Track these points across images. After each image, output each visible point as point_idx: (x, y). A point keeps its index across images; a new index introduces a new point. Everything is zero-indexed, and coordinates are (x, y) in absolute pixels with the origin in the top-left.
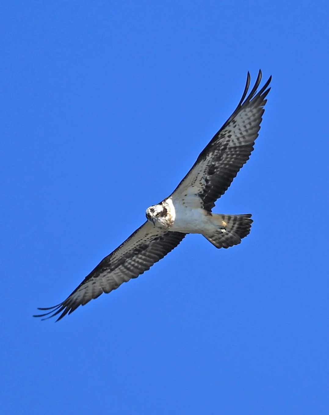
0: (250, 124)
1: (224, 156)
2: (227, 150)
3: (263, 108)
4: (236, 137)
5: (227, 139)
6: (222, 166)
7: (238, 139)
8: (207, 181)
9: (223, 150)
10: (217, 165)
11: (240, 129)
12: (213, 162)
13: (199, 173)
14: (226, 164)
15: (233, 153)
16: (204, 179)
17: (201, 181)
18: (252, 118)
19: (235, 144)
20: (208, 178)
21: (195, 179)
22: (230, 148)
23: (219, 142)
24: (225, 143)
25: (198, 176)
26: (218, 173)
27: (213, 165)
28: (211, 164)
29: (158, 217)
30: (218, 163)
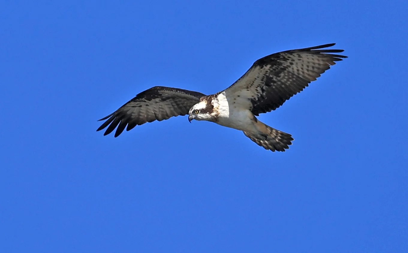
0: (313, 67)
1: (282, 75)
2: (286, 72)
3: (330, 66)
4: (297, 68)
5: (289, 64)
6: (279, 83)
7: (298, 70)
8: (263, 90)
9: (281, 69)
10: (274, 79)
11: (303, 65)
12: (271, 74)
13: (256, 79)
14: (282, 83)
15: (290, 77)
16: (260, 87)
17: (257, 88)
18: (317, 66)
19: (294, 72)
20: (264, 88)
21: (251, 84)
22: (289, 72)
23: (280, 62)
24: (285, 66)
25: (255, 82)
26: (274, 87)
27: (271, 77)
28: (269, 76)
29: (196, 114)
30: (276, 79)
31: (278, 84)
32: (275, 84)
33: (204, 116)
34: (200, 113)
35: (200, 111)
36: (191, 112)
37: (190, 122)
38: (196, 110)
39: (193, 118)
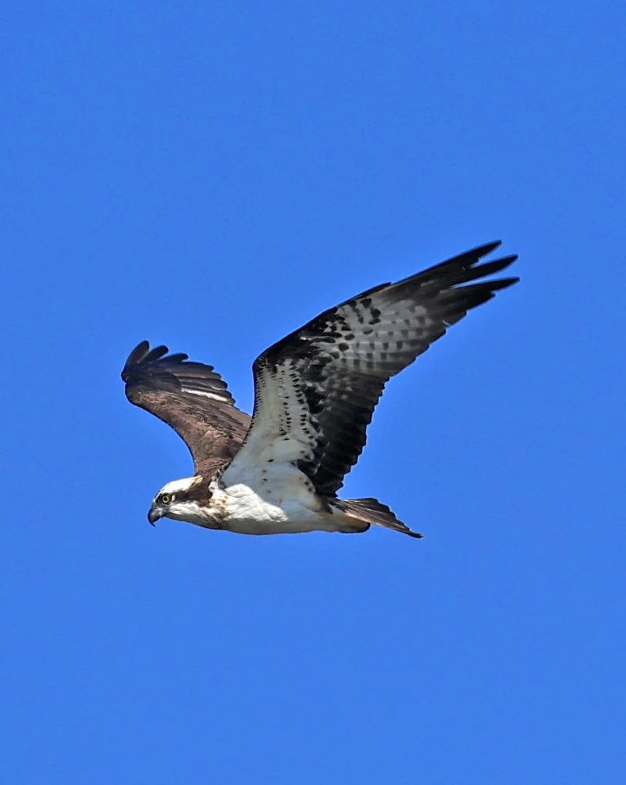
5: (336, 350)
8: (316, 426)
10: (320, 389)
13: (285, 403)
17: (303, 425)
20: (315, 419)
24: (326, 355)
25: (289, 411)
26: (329, 409)
27: (309, 388)
28: (305, 385)
29: (167, 503)
30: (322, 387)
31: (332, 399)
32: (328, 401)
33: (186, 507)
34: (174, 501)
35: (173, 497)
36: (154, 501)
37: (154, 525)
38: (166, 494)
39: (160, 513)
